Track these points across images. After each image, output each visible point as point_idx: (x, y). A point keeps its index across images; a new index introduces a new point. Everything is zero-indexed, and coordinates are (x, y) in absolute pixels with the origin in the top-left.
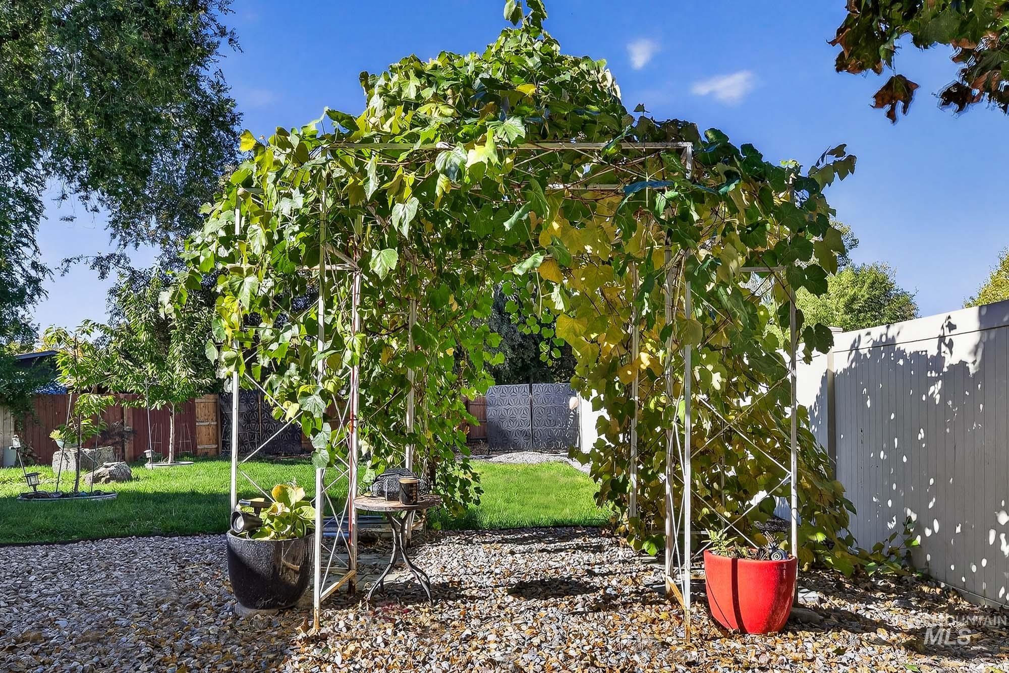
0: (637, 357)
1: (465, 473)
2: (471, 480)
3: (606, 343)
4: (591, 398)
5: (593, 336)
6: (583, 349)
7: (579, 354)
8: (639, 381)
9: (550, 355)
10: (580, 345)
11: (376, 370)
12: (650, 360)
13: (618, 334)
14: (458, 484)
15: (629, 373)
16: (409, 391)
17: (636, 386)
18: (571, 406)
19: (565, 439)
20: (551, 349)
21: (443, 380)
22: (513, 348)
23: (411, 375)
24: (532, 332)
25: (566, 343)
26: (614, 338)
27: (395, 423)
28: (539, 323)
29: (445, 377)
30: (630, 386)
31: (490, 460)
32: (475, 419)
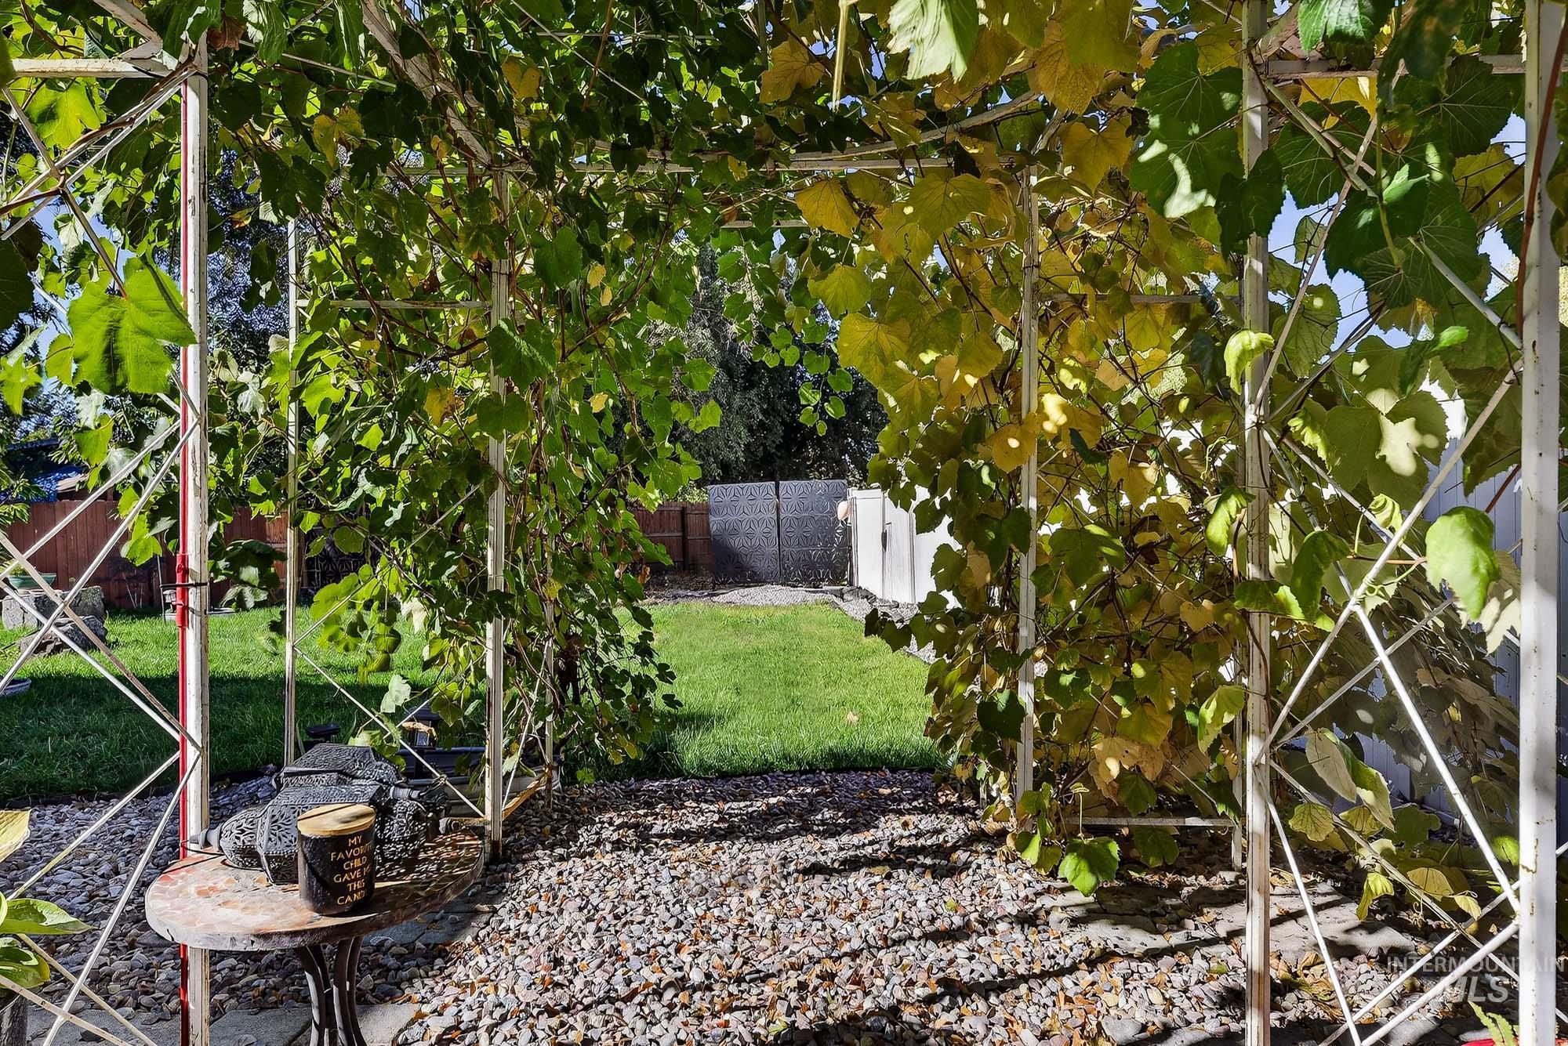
0: (1034, 406)
1: (644, 664)
2: (657, 680)
3: (958, 374)
4: (914, 504)
5: (928, 357)
6: (903, 390)
7: (892, 402)
8: (1039, 463)
9: (823, 412)
10: (894, 379)
11: (408, 441)
12: (1065, 409)
13: (989, 351)
14: (627, 689)
15: (1014, 443)
16: (492, 487)
17: (1030, 475)
18: (840, 516)
19: (829, 565)
20: (824, 399)
21: (590, 466)
22: (750, 430)
23: (499, 452)
24: (782, 361)
25: (858, 381)
26: (980, 361)
27: (454, 568)
28: (799, 344)
29: (592, 460)
30: (1016, 476)
31: (715, 599)
32: (663, 549)
